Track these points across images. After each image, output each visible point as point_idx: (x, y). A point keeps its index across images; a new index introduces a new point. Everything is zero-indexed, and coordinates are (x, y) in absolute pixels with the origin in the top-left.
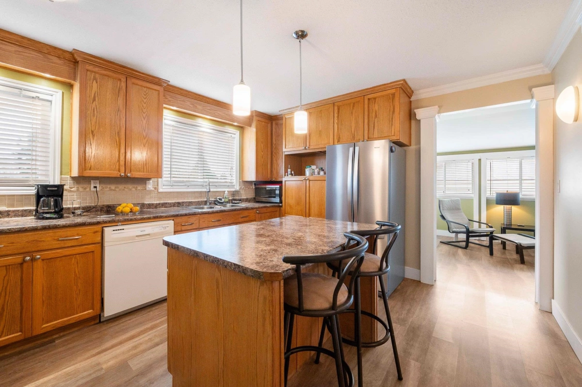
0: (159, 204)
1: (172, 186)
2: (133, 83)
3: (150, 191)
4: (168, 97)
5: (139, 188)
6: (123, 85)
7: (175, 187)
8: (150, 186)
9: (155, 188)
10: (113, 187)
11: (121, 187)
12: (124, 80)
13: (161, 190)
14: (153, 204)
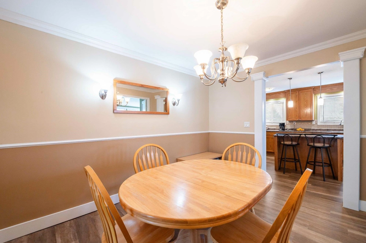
0: (317, 129)
1: (325, 123)
2: (301, 92)
3: (314, 125)
4: (317, 90)
5: (309, 123)
6: (298, 94)
7: (326, 123)
8: (314, 123)
9: (316, 124)
10: (300, 123)
11: (303, 123)
12: (298, 92)
13: (318, 124)
14: (314, 129)
